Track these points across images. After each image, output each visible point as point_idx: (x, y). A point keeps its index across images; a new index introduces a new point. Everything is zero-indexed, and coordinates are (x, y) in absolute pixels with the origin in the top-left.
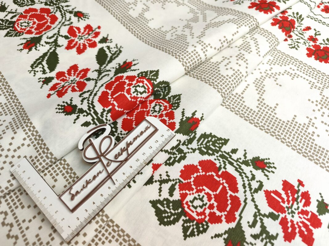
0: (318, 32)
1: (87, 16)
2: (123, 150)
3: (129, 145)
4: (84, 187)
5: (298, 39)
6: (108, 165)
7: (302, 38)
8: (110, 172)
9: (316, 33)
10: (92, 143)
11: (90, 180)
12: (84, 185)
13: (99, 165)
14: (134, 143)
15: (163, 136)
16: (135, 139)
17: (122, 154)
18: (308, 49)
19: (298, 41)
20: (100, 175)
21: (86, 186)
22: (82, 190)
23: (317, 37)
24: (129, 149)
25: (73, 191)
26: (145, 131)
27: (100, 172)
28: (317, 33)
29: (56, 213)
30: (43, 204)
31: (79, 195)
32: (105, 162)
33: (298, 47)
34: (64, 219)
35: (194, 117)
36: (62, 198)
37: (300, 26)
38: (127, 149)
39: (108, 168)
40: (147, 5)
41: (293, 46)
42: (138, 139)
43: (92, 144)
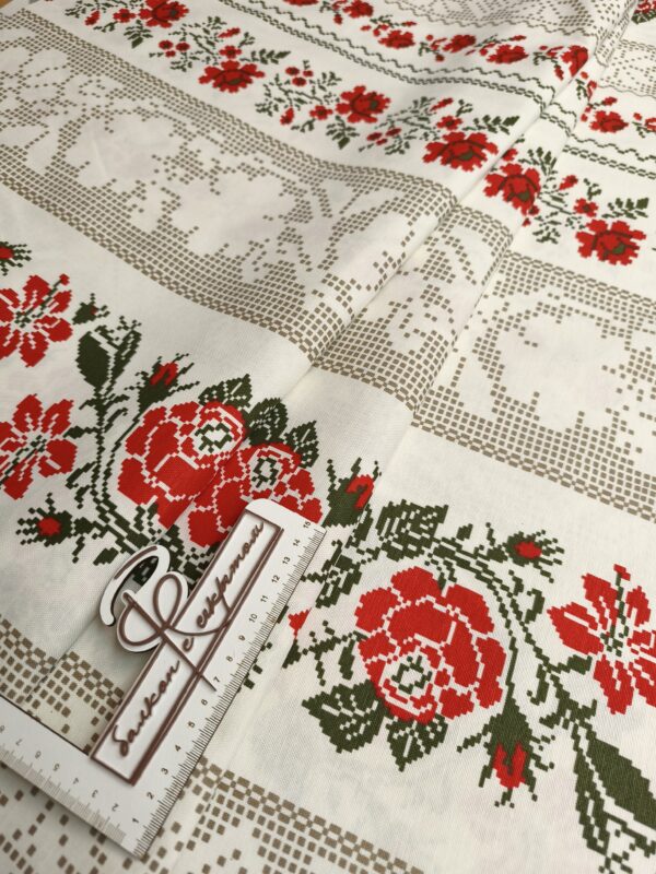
0: (595, 185)
1: (23, 251)
2: (211, 602)
3: (222, 585)
4: (144, 717)
5: (552, 214)
6: (187, 646)
7: (561, 210)
8: (195, 663)
9: (590, 189)
10: (135, 603)
11: (154, 695)
12: (142, 712)
13: (166, 653)
14: (234, 576)
15: (298, 542)
16: (234, 566)
17: (212, 612)
18: (581, 236)
19: (555, 218)
20: (174, 677)
21: (150, 713)
22: (141, 724)
23: (595, 199)
24: (226, 594)
25: (121, 734)
26: (253, 541)
27: (173, 671)
28: (594, 190)
29: (93, 795)
30: (57, 784)
31: (137, 739)
32: (178, 641)
33: (557, 234)
34: (117, 806)
35: (359, 475)
36: (100, 756)
37: (551, 179)
38: (221, 597)
39: (188, 655)
40: (173, 190)
41: (545, 234)
42: (241, 563)
43: (133, 605)
